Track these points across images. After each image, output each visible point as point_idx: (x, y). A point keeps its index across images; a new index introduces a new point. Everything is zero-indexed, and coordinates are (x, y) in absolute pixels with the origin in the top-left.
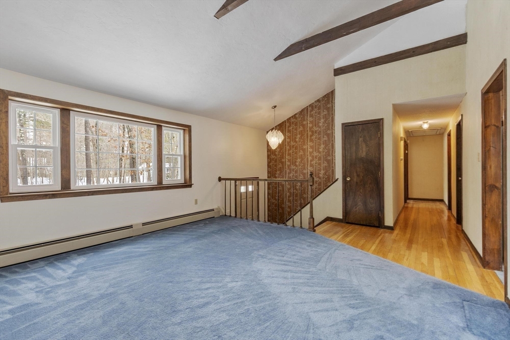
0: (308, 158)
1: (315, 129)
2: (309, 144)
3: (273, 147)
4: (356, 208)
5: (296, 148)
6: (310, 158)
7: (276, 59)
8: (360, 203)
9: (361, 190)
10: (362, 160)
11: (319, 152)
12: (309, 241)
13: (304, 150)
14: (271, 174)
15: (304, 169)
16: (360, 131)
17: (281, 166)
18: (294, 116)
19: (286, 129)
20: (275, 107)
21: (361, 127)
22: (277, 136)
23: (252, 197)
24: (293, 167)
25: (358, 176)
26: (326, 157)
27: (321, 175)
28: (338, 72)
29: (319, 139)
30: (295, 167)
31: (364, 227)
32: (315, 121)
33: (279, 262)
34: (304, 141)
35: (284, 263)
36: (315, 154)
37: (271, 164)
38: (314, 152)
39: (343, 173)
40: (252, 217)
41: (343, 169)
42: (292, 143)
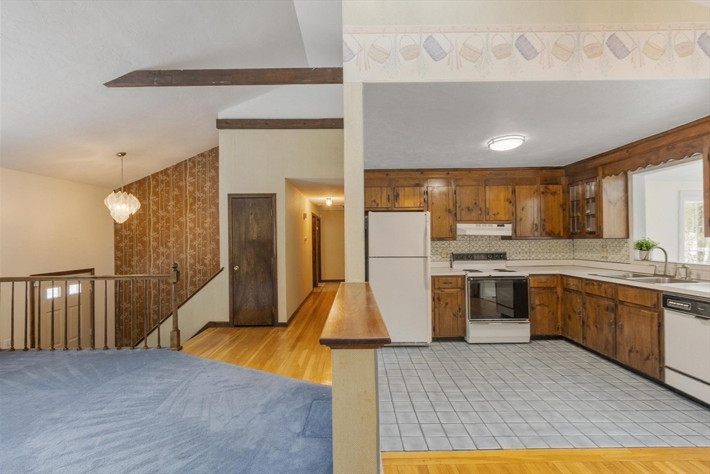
0: (187, 237)
1: (198, 194)
2: (188, 216)
3: (119, 219)
4: (246, 305)
5: (168, 221)
6: (190, 237)
7: (107, 84)
8: (251, 299)
9: (253, 282)
10: (252, 242)
11: (205, 229)
12: (164, 368)
13: (180, 224)
14: (122, 261)
15: (182, 252)
16: (251, 206)
17: (140, 247)
18: (165, 172)
19: (149, 189)
20: (123, 154)
21: (251, 200)
22: (125, 203)
23: (79, 304)
24: (162, 250)
25: (249, 263)
27: (207, 262)
28: (223, 124)
29: (204, 209)
30: (165, 250)
31: (256, 328)
32: (198, 183)
33: (89, 422)
34: (181, 211)
35: (99, 420)
36: (198, 231)
37: (122, 245)
38: (197, 228)
39: (230, 260)
40: (79, 339)
41: (229, 254)
42: (161, 213)
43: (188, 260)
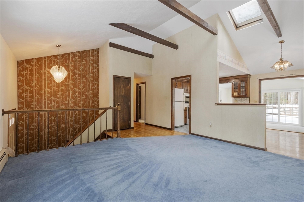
0: (69, 92)
1: (76, 71)
8: (121, 119)
9: (122, 112)
10: (122, 96)
11: (79, 89)
15: (66, 100)
16: (122, 81)
17: (38, 97)
18: (56, 56)
20: (59, 46)
24: (53, 99)
26: (85, 93)
28: (112, 45)
29: (79, 79)
32: (76, 66)
37: (24, 95)
38: (75, 88)
41: (113, 101)
43: (70, 104)
